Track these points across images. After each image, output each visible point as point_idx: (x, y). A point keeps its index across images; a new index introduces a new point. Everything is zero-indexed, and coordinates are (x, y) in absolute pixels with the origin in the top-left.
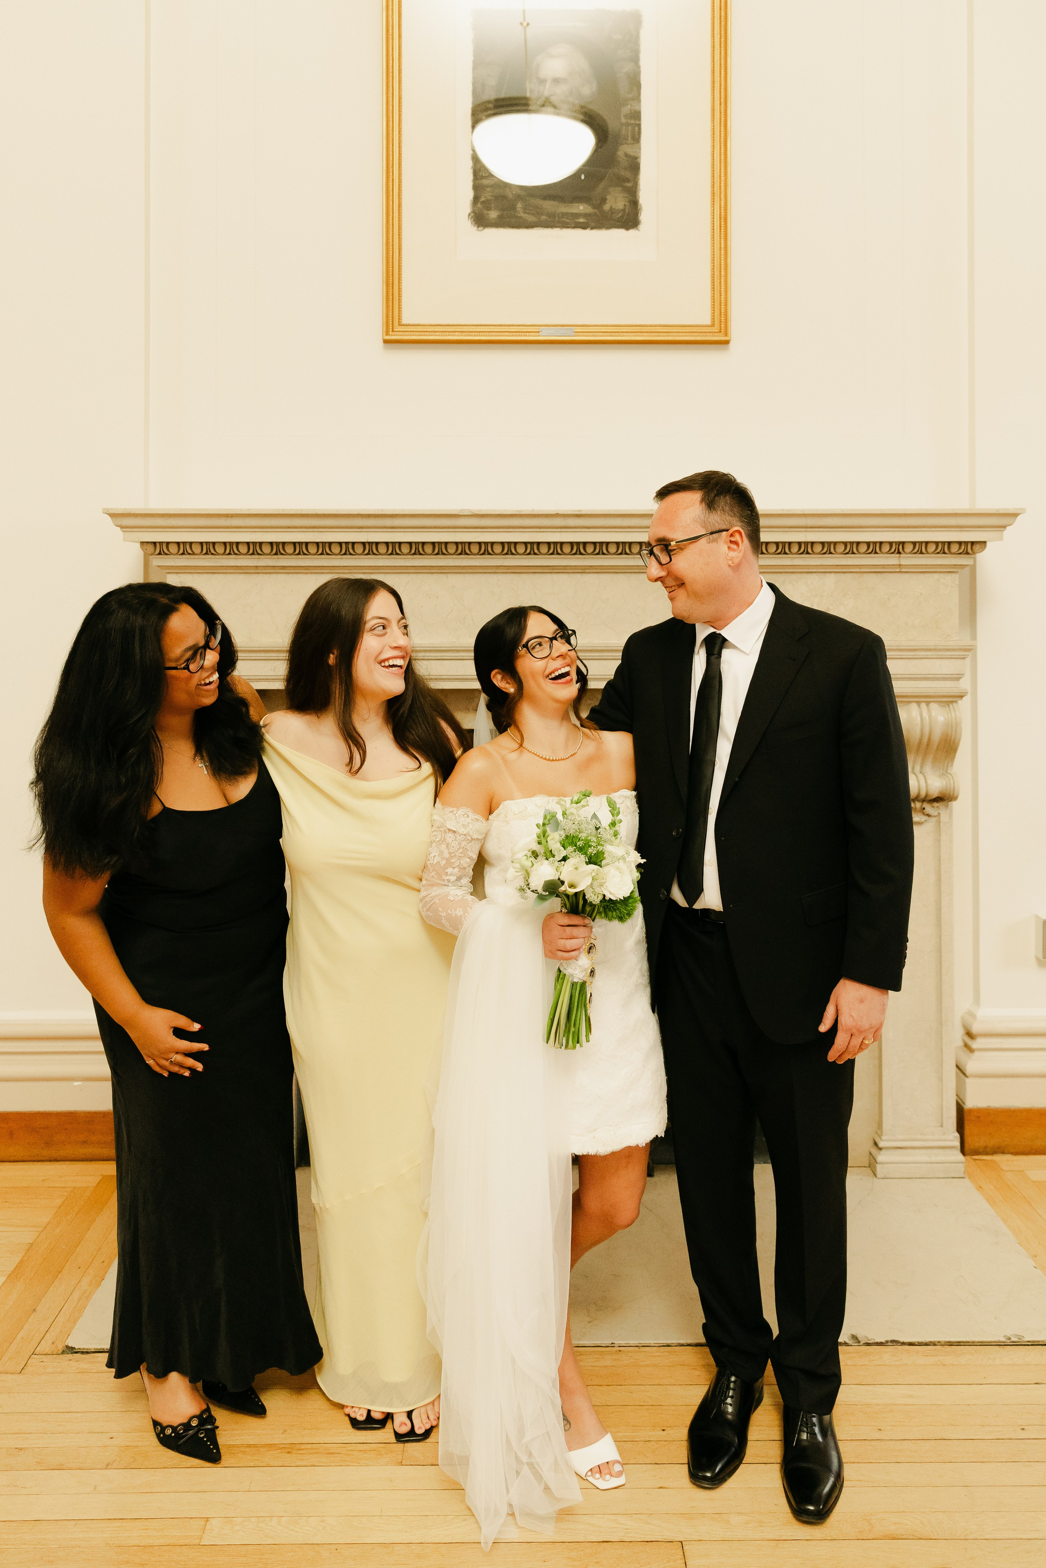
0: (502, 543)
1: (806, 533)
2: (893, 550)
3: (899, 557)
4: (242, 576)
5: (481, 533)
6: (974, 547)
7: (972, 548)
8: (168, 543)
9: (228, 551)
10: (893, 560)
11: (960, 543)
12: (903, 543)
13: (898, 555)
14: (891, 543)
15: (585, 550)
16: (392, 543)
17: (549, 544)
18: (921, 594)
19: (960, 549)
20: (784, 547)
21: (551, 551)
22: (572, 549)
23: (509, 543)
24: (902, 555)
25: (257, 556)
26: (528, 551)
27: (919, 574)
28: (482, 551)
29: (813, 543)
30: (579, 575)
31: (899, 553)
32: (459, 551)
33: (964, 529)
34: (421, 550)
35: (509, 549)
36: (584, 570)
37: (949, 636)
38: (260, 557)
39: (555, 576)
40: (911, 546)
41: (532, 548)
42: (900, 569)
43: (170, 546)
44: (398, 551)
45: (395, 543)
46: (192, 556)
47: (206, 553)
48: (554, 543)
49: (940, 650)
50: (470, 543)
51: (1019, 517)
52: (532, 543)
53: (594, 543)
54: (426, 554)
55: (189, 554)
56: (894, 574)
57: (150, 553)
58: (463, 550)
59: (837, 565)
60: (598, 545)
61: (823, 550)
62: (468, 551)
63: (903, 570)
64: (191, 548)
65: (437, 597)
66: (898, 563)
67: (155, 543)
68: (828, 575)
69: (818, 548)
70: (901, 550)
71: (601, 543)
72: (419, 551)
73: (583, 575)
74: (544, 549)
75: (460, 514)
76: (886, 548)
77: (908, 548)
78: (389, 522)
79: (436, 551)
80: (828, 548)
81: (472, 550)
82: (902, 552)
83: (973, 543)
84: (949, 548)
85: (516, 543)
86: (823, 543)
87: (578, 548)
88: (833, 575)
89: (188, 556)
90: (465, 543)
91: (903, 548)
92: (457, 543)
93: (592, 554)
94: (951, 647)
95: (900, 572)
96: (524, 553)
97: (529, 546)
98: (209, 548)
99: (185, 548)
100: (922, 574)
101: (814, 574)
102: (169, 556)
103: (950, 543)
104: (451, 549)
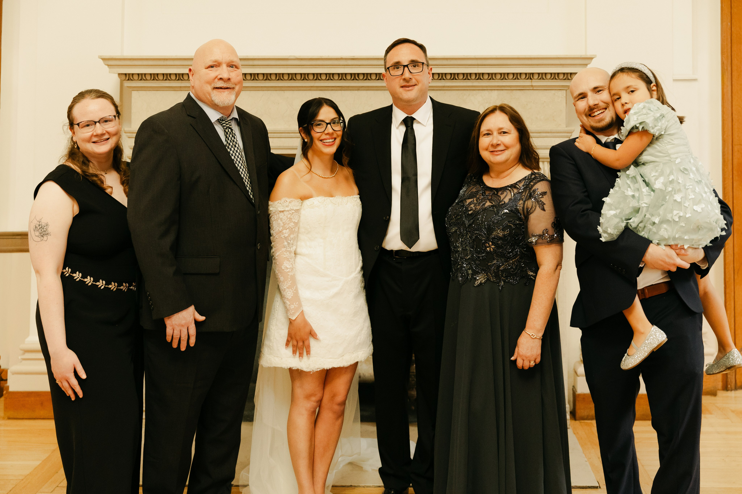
0: (314, 74)
1: (478, 68)
2: (527, 77)
3: (532, 81)
4: (173, 92)
5: (301, 69)
6: (572, 76)
7: (570, 76)
8: (133, 74)
9: (165, 78)
10: (528, 83)
11: (564, 74)
12: (533, 74)
13: (531, 80)
14: (526, 74)
15: (358, 77)
16: (254, 74)
17: (339, 74)
18: (545, 101)
19: (564, 77)
20: (467, 76)
21: (340, 78)
22: (351, 77)
23: (317, 74)
24: (533, 80)
25: (181, 81)
26: (328, 78)
27: (544, 91)
28: (302, 78)
29: (483, 74)
30: (356, 92)
31: (531, 79)
32: (290, 78)
33: (565, 66)
34: (269, 77)
35: (317, 77)
36: (359, 88)
37: (560, 125)
38: (182, 81)
39: (343, 92)
40: (537, 76)
41: (330, 77)
42: (533, 88)
43: (134, 76)
44: (257, 78)
45: (255, 74)
46: (146, 81)
47: (153, 80)
48: (342, 74)
49: (554, 133)
50: (296, 74)
51: (594, 59)
52: (330, 74)
53: (364, 74)
54: (272, 80)
55: (144, 80)
56: (530, 91)
57: (123, 79)
58: (292, 78)
59: (498, 86)
60: (365, 75)
61: (489, 77)
62: (295, 78)
63: (534, 89)
64: (145, 76)
65: (279, 104)
66: (531, 85)
67: (126, 74)
68: (493, 91)
69: (486, 77)
70: (532, 77)
71: (367, 74)
72: (268, 78)
73: (359, 91)
74: (336, 77)
75: (289, 58)
76: (523, 76)
77: (536, 76)
78: (251, 63)
79: (278, 78)
80: (491, 76)
81: (297, 78)
82: (533, 79)
83: (571, 74)
84: (558, 76)
85: (321, 74)
86: (489, 74)
87: (355, 77)
88: (496, 91)
89: (143, 81)
90: (293, 74)
91: (533, 76)
92: (289, 74)
93: (362, 79)
94: (560, 131)
95: (533, 89)
96: (325, 80)
97: (328, 75)
98: (154, 77)
99: (142, 77)
100: (545, 91)
101: (486, 91)
102: (133, 81)
103: (558, 74)
104: (286, 77)
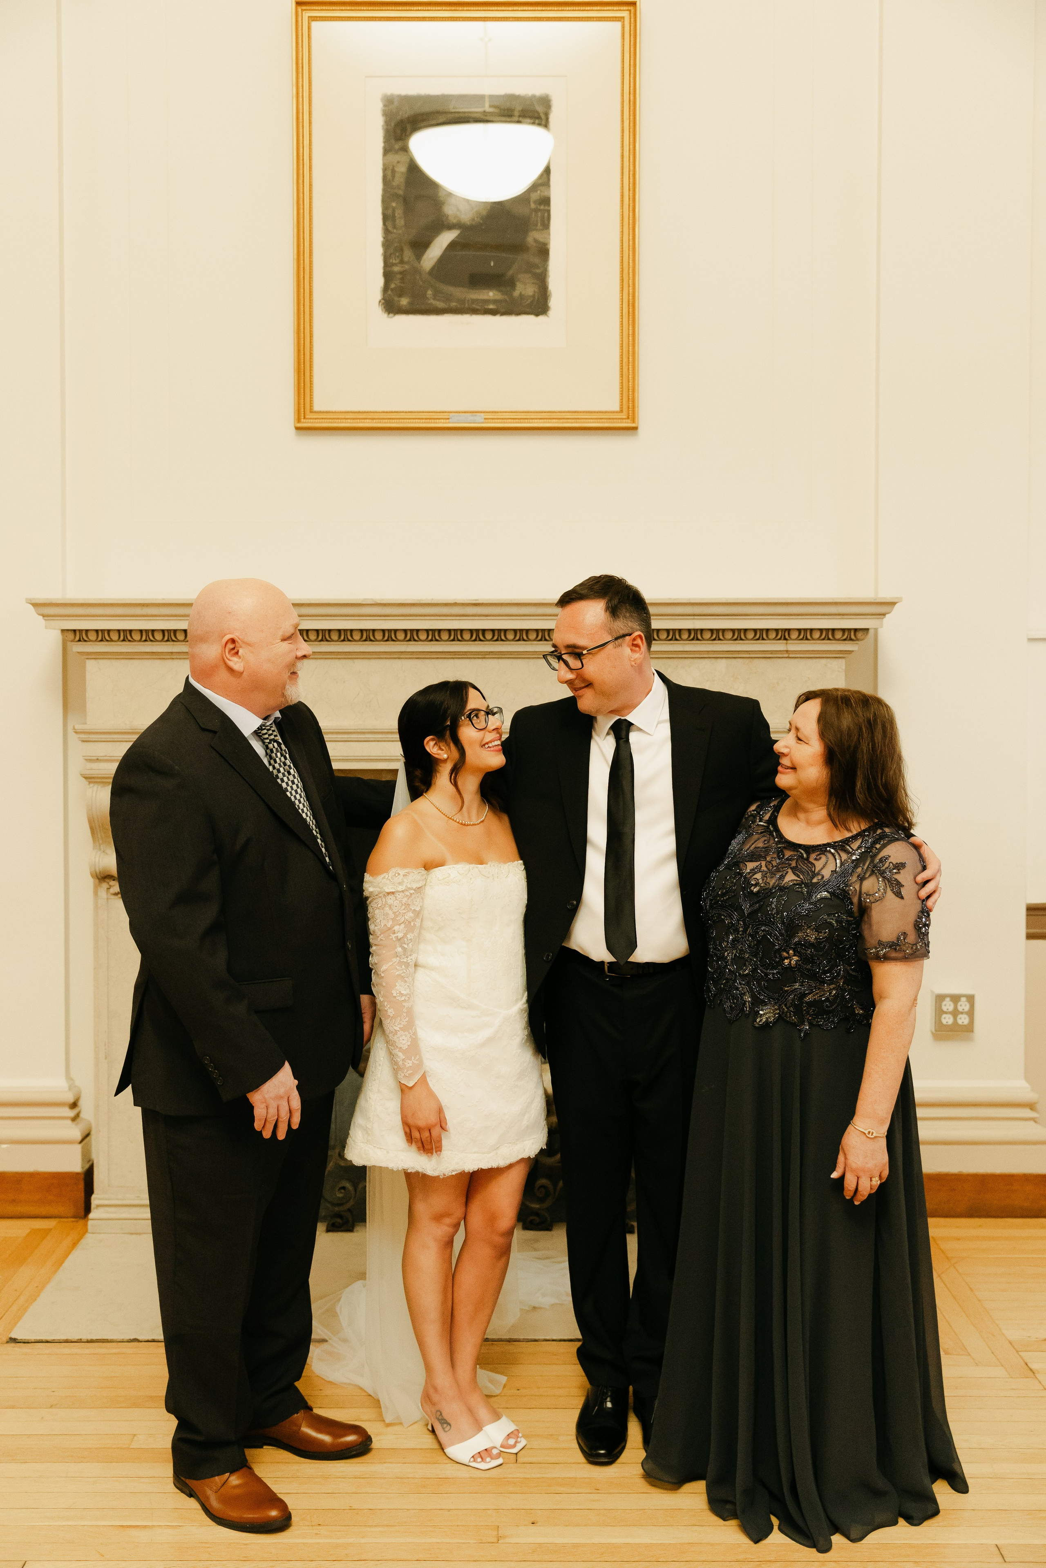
0: (405, 631)
1: (695, 621)
2: (779, 637)
3: (786, 643)
4: (157, 662)
5: (385, 621)
6: (857, 633)
7: (855, 635)
8: (87, 631)
9: (144, 638)
10: (780, 646)
11: (843, 630)
12: (789, 630)
13: (785, 641)
14: (777, 630)
15: (484, 637)
17: (450, 631)
18: (809, 678)
19: (843, 635)
20: (674, 634)
21: (452, 638)
22: (472, 636)
23: (412, 631)
24: (789, 642)
25: (172, 643)
26: (430, 638)
27: (806, 660)
28: (386, 638)
29: (702, 630)
31: (785, 639)
32: (364, 638)
33: (847, 617)
34: (327, 637)
35: (412, 636)
36: (484, 655)
39: (457, 661)
40: (797, 633)
41: (433, 635)
42: (788, 655)
43: (89, 634)
46: (110, 643)
47: (124, 640)
48: (454, 630)
50: (374, 631)
51: (897, 605)
52: (433, 631)
53: (493, 631)
54: (332, 641)
55: (107, 641)
56: (782, 660)
57: (69, 640)
58: (368, 637)
59: (726, 651)
60: (496, 632)
61: (712, 636)
62: (372, 638)
63: (790, 656)
64: (109, 635)
65: (344, 682)
66: (785, 649)
67: (75, 631)
68: (719, 660)
69: (707, 635)
70: (787, 637)
71: (500, 630)
72: (325, 638)
73: (484, 660)
74: (445, 636)
75: (363, 603)
76: (772, 635)
77: (794, 635)
79: (342, 638)
80: (717, 634)
81: (376, 637)
82: (789, 639)
83: (856, 630)
84: (833, 635)
85: (418, 631)
86: (712, 630)
87: (478, 635)
88: (724, 660)
89: (106, 643)
90: (369, 630)
91: (789, 634)
92: (361, 631)
93: (491, 640)
95: (787, 658)
96: (426, 640)
97: (430, 633)
98: (126, 635)
99: (103, 635)
100: (810, 660)
101: (706, 660)
102: (88, 643)
103: (833, 630)
104: (357, 636)
